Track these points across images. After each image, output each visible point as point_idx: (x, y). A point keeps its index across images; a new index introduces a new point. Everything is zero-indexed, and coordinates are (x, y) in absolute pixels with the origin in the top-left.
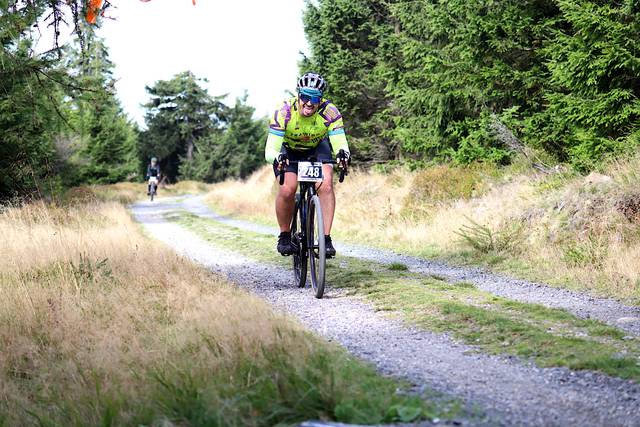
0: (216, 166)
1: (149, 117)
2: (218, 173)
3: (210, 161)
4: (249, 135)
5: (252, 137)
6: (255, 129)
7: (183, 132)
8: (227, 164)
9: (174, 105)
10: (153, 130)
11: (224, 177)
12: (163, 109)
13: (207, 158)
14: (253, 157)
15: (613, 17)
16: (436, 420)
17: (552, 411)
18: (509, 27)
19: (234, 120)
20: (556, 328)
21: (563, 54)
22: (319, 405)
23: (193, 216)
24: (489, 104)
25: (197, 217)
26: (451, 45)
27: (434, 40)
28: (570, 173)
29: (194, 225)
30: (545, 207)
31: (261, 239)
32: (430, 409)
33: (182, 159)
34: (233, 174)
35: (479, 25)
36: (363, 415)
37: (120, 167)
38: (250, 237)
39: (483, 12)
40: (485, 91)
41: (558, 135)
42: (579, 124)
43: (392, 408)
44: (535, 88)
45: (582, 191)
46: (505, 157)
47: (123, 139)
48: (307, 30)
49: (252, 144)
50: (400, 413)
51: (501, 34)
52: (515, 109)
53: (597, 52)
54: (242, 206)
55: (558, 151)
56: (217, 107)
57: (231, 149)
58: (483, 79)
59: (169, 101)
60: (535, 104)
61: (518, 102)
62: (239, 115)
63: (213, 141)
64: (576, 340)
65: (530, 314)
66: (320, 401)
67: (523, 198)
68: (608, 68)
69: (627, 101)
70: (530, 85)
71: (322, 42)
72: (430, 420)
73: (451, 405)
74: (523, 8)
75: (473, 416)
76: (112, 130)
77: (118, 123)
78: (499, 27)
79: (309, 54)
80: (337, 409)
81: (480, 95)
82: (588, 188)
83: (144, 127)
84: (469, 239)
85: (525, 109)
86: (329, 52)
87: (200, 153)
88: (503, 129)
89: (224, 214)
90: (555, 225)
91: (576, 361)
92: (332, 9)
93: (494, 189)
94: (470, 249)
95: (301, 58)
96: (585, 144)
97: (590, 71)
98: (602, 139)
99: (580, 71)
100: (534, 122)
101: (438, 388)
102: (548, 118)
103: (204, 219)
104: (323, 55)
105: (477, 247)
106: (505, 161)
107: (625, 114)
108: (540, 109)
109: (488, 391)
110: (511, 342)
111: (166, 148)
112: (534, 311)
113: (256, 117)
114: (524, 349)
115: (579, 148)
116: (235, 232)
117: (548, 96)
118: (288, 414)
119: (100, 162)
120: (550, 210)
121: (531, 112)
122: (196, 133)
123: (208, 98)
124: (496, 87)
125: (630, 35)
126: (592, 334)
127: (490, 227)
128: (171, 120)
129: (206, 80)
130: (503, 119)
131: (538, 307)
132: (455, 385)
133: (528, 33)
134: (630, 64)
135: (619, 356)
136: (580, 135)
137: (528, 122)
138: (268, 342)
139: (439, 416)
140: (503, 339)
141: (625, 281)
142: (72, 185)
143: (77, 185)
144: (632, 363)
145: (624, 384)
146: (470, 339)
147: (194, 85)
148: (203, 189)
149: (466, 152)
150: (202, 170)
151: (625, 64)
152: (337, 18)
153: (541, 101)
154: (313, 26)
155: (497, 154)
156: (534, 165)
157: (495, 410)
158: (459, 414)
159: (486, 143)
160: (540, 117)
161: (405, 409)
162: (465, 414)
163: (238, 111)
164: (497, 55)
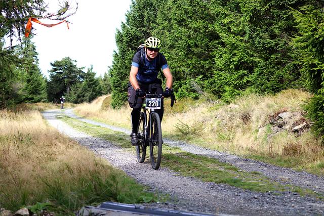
0: (79, 97)
1: (52, 76)
2: (79, 99)
3: (76, 94)
4: (93, 84)
5: (94, 86)
6: (96, 82)
7: (66, 82)
8: (83, 96)
9: (62, 71)
10: (53, 81)
11: (82, 102)
12: (57, 73)
13: (75, 93)
14: (94, 93)
15: (241, 41)
16: (158, 202)
17: (206, 199)
18: (199, 43)
19: (87, 78)
20: (211, 166)
21: (221, 55)
22: (111, 195)
23: (68, 117)
24: (190, 74)
25: (70, 118)
26: (176, 49)
27: (169, 47)
28: (222, 104)
29: (68, 121)
30: (211, 117)
31: (95, 127)
32: (156, 198)
33: (65, 94)
34: (86, 100)
35: (187, 41)
36: (129, 200)
37: (38, 96)
38: (90, 127)
39: (189, 37)
40: (189, 69)
41: (218, 88)
42: (226, 84)
43: (141, 197)
44: (209, 69)
45: (226, 111)
46: (196, 96)
47: (40, 85)
48: (117, 42)
49: (94, 88)
50: (144, 199)
51: (196, 46)
52: (201, 77)
53: (234, 55)
54: (88, 114)
55: (218, 94)
56: (80, 72)
57: (85, 90)
58: (188, 64)
59: (60, 69)
60: (209, 75)
61: (202, 74)
62: (89, 76)
63: (78, 86)
64: (219, 171)
65: (201, 160)
66: (111, 194)
67: (203, 113)
68: (239, 61)
69: (246, 75)
70: (207, 67)
71: (123, 47)
72: (156, 202)
73: (165, 196)
74: (205, 35)
75: (173, 201)
76: (36, 81)
77: (38, 78)
78: (195, 43)
79: (118, 52)
80: (118, 197)
81: (187, 71)
82: (229, 110)
83: (49, 79)
84: (179, 129)
85: (205, 77)
86: (126, 51)
87: (72, 92)
88: (195, 85)
89: (81, 116)
90: (215, 125)
91: (217, 180)
92: (128, 34)
93: (191, 109)
94: (180, 133)
95: (114, 53)
96: (228, 92)
97: (231, 62)
98: (236, 90)
99: (227, 62)
100: (208, 82)
101: (161, 189)
102: (214, 81)
103: (72, 118)
104: (123, 52)
105: (183, 133)
106: (196, 98)
107: (245, 81)
108: (211, 77)
109: (181, 191)
110: (193, 171)
111: (58, 89)
112: (203, 159)
113: (96, 77)
114: (197, 175)
115: (226, 94)
116: (85, 124)
117: (215, 72)
118: (98, 199)
119: (31, 94)
120: (214, 118)
121: (208, 78)
122: (71, 83)
123: (77, 68)
124: (193, 67)
125: (248, 48)
126: (225, 169)
127: (189, 125)
128: (61, 77)
129: (75, 61)
130: (196, 81)
131: (205, 158)
132: (168, 188)
133: (207, 46)
134: (248, 60)
135: (236, 178)
136: (227, 88)
137: (206, 82)
138: (92, 169)
139: (159, 201)
140: (189, 170)
141: (241, 148)
142: (18, 103)
143: (21, 103)
144: (240, 181)
145: (236, 189)
146: (176, 170)
147: (71, 63)
148: (73, 106)
149: (181, 94)
150: (73, 98)
151: (245, 60)
152: (130, 37)
153: (212, 74)
154: (120, 40)
155: (193, 95)
156: (208, 100)
157: (183, 199)
158: (168, 200)
159: (189, 90)
160: (211, 80)
161: (146, 197)
162: (171, 200)
163: (88, 74)
164: (194, 54)
